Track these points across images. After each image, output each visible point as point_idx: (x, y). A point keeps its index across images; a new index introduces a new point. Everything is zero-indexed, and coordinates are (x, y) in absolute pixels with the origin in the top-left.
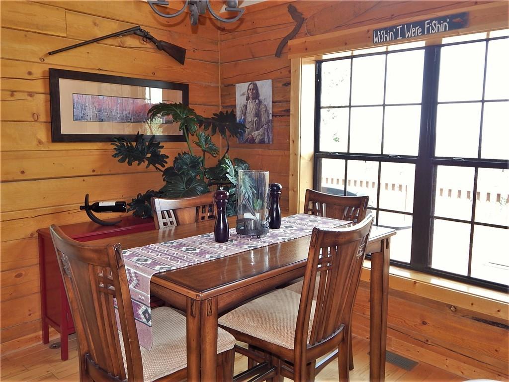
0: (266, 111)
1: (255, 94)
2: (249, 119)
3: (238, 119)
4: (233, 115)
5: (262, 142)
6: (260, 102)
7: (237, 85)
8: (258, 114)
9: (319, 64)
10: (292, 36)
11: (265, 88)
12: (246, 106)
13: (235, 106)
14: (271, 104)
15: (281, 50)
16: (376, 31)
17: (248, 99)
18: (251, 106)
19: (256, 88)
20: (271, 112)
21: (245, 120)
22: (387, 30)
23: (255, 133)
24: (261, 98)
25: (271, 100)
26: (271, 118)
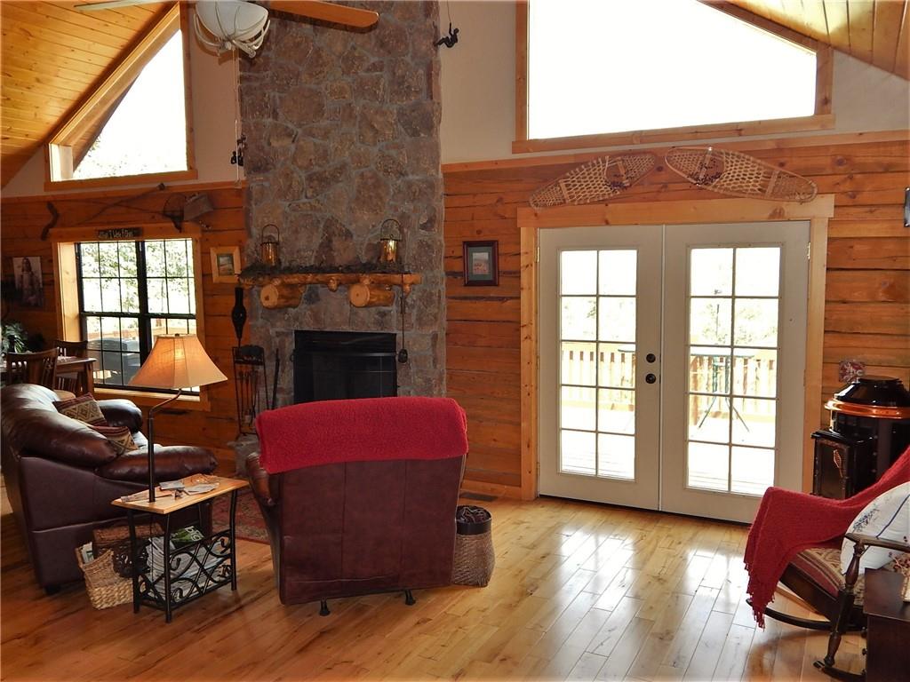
0: (38, 281)
1: (28, 267)
2: (26, 286)
3: (17, 286)
4: (13, 283)
5: (36, 305)
6: (32, 274)
7: (15, 259)
8: (32, 284)
9: (78, 246)
10: (51, 226)
11: (36, 263)
12: (22, 276)
13: (13, 276)
14: (40, 276)
15: (45, 235)
16: (99, 231)
17: (23, 271)
18: (26, 277)
19: (28, 262)
20: (41, 281)
21: (22, 286)
22: (105, 231)
23: (31, 298)
24: (33, 270)
25: (40, 272)
26: (41, 286)
